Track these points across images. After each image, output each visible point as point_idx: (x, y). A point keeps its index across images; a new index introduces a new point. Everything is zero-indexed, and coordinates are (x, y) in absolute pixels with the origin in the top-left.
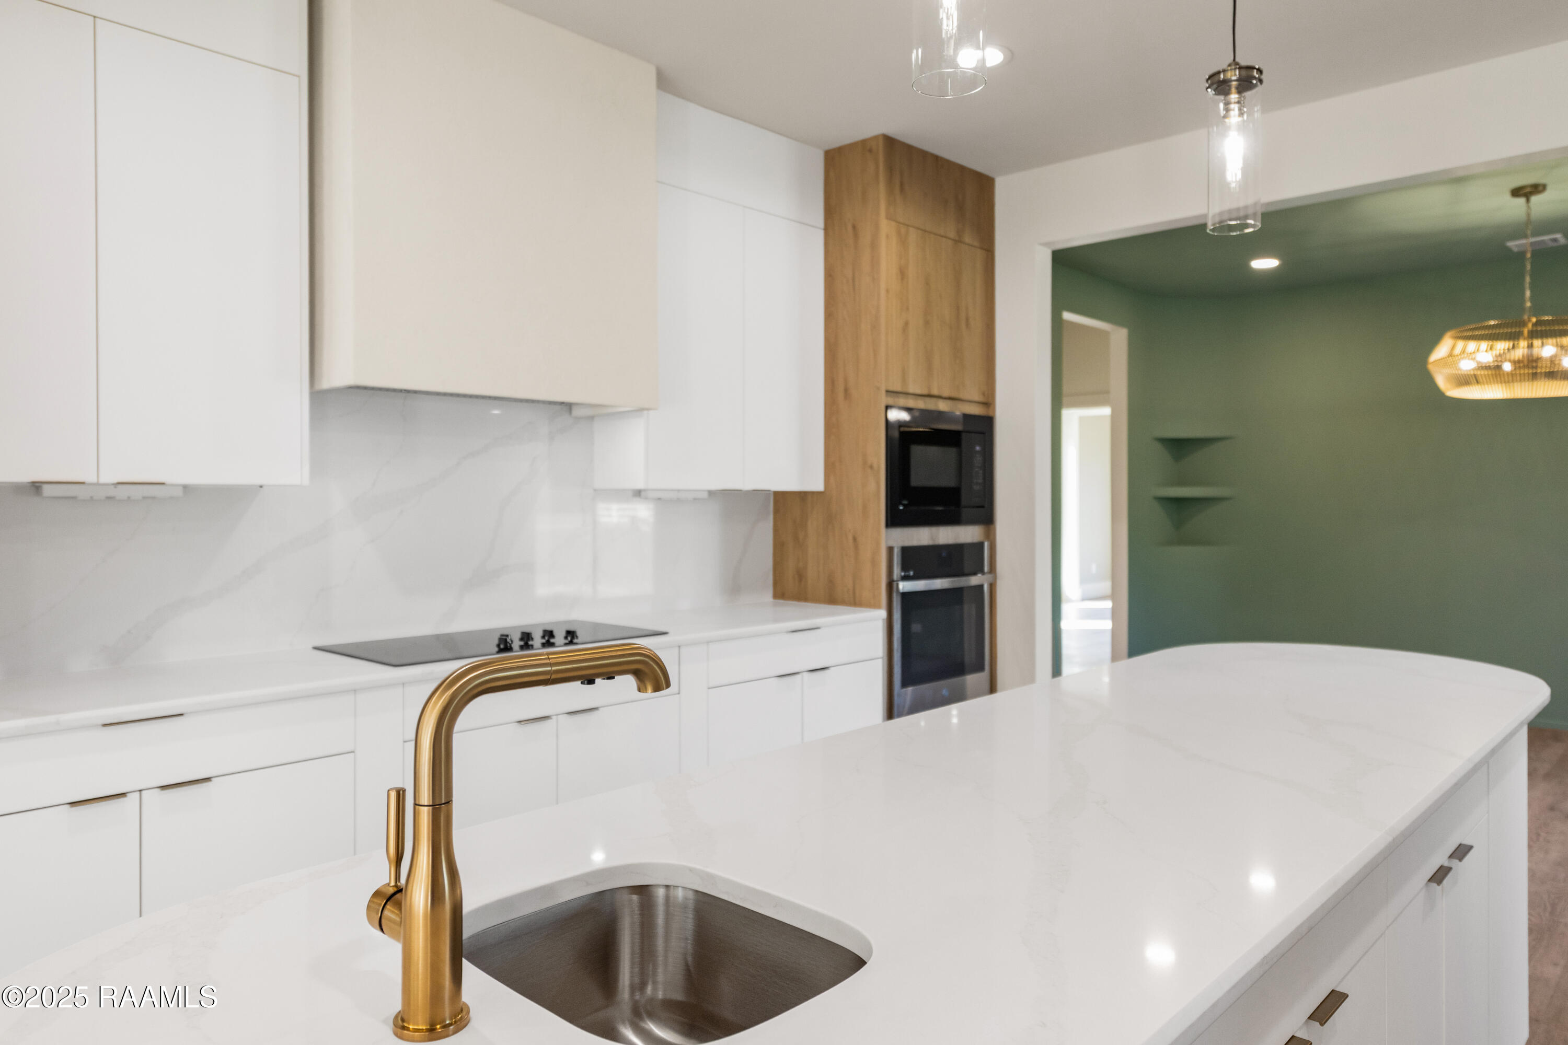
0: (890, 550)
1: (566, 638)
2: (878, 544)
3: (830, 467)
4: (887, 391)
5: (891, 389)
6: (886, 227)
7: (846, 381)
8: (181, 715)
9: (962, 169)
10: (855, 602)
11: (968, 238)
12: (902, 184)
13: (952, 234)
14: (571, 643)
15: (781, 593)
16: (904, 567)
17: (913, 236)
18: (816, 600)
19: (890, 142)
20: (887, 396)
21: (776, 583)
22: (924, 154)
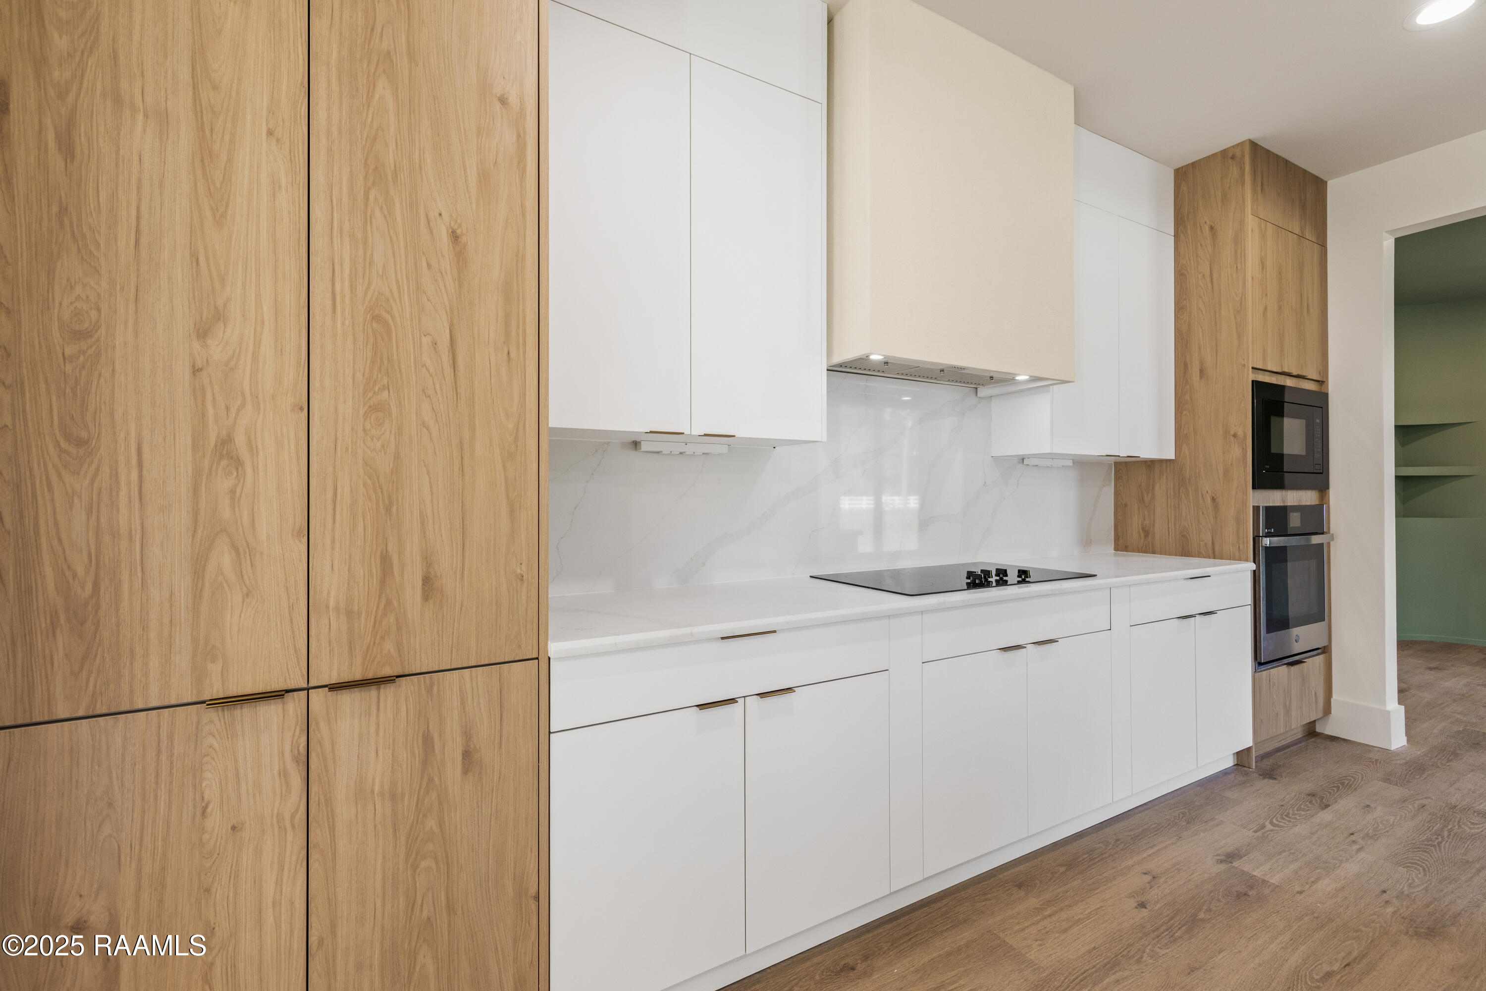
0: (1256, 509)
1: (1019, 576)
2: (1244, 503)
3: (1181, 438)
4: (1253, 368)
5: (1255, 366)
6: (1251, 222)
7: (1202, 362)
8: (775, 632)
9: (1305, 172)
10: (1215, 553)
11: (1308, 235)
12: (1262, 184)
13: (1297, 231)
14: (1023, 581)
15: (1122, 545)
16: (1267, 526)
17: (1270, 229)
18: (1165, 551)
19: (1254, 146)
20: (1253, 373)
21: (1117, 538)
22: (1277, 157)
